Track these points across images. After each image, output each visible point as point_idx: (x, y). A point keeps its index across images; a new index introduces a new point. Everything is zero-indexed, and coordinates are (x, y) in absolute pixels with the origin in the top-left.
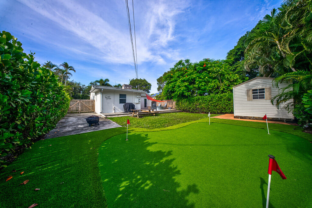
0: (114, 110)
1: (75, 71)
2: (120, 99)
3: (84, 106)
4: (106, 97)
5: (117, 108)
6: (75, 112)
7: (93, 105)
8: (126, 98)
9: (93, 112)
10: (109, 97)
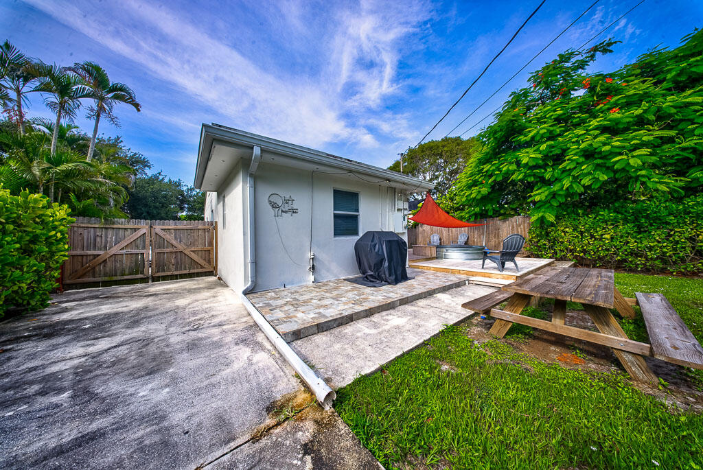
0: (313, 267)
1: (137, 106)
2: (336, 216)
3: (170, 249)
4: (273, 199)
5: (322, 256)
6: (125, 277)
7: (211, 244)
8: (357, 210)
9: (211, 273)
10: (286, 201)
